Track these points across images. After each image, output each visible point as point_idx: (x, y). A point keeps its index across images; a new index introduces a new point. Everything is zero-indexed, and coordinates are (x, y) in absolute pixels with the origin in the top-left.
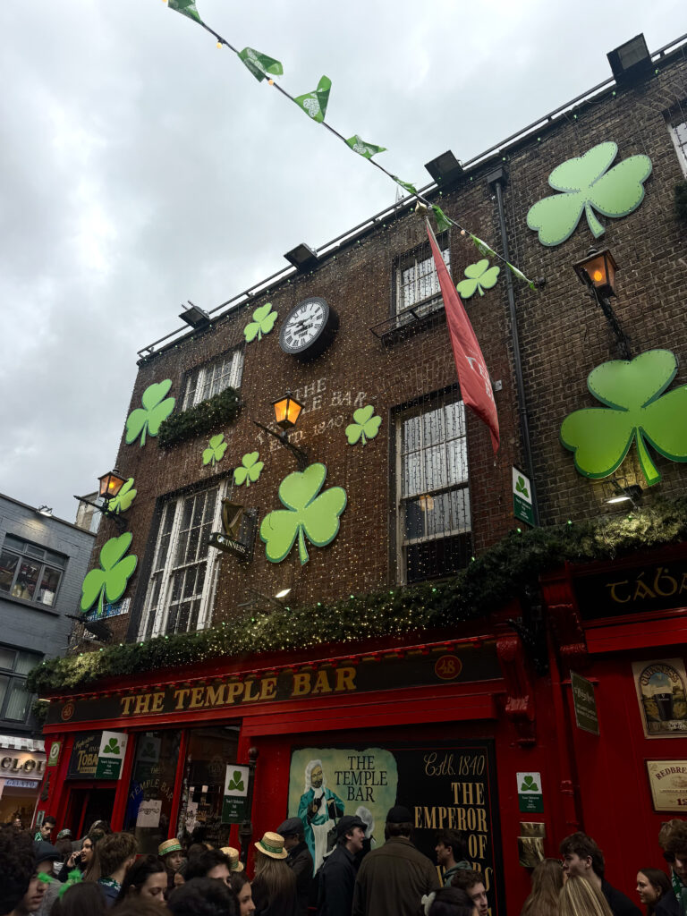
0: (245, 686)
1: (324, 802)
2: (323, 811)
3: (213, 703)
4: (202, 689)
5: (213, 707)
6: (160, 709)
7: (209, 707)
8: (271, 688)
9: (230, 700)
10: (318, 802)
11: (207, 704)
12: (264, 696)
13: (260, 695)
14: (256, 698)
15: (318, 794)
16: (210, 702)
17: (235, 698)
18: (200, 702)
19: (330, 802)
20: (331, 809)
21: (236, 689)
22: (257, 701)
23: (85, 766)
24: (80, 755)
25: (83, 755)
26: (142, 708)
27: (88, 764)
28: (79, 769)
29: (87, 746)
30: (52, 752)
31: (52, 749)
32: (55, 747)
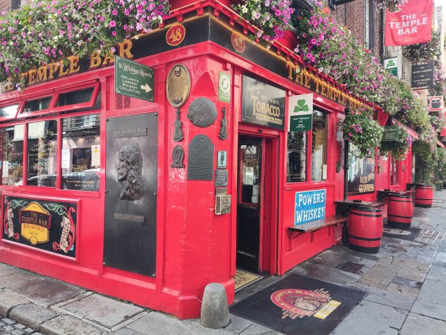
0: (338, 93)
6: (309, 87)
13: (342, 102)
17: (336, 98)
23: (260, 113)
24: (253, 99)
25: (257, 101)
26: (299, 80)
27: (262, 112)
28: (254, 114)
29: (259, 93)
30: (223, 84)
31: (221, 80)
32: (225, 79)
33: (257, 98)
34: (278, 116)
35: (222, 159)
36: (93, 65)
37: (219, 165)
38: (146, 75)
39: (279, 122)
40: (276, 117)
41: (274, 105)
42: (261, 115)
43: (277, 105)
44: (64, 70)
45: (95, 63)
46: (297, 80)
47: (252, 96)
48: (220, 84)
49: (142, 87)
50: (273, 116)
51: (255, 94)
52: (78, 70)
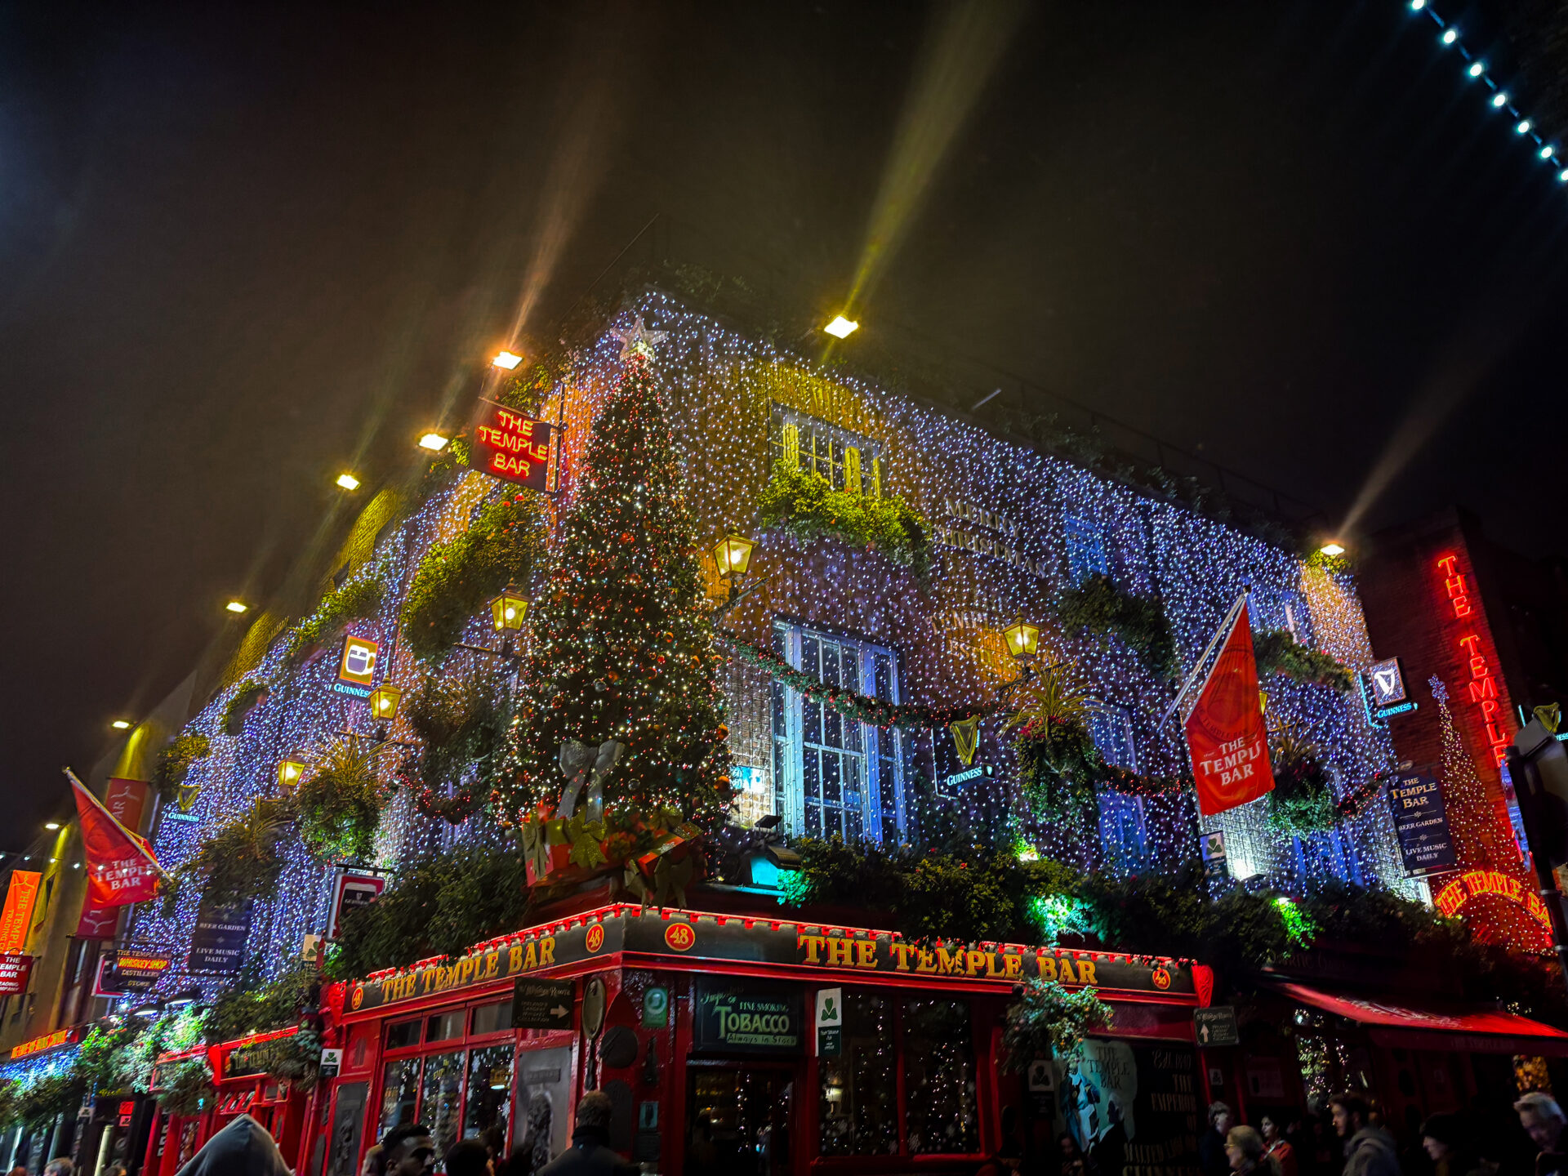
0: (986, 958)
1: (1082, 1087)
3: (950, 971)
5: (951, 975)
6: (873, 965)
8: (1016, 966)
9: (971, 971)
10: (1077, 1089)
11: (942, 970)
12: (1010, 973)
13: (1006, 972)
14: (1002, 973)
15: (1076, 1080)
16: (945, 967)
17: (976, 968)
19: (1087, 1089)
20: (1089, 1094)
21: (976, 959)
22: (1003, 978)
23: (737, 1031)
24: (719, 1013)
25: (728, 1014)
26: (841, 958)
27: (742, 1029)
28: (723, 1034)
29: (734, 1000)
30: (651, 1001)
31: (647, 999)
32: (656, 993)
33: (729, 1009)
34: (785, 1031)
35: (650, 1115)
36: (512, 969)
37: (643, 1126)
38: (560, 992)
39: (789, 1041)
40: (779, 1033)
41: (773, 1014)
42: (739, 1036)
43: (780, 1014)
44: (480, 974)
45: (516, 965)
46: (833, 959)
47: (717, 1009)
48: (646, 1004)
49: (553, 1011)
50: (770, 1033)
51: (723, 1003)
52: (496, 973)
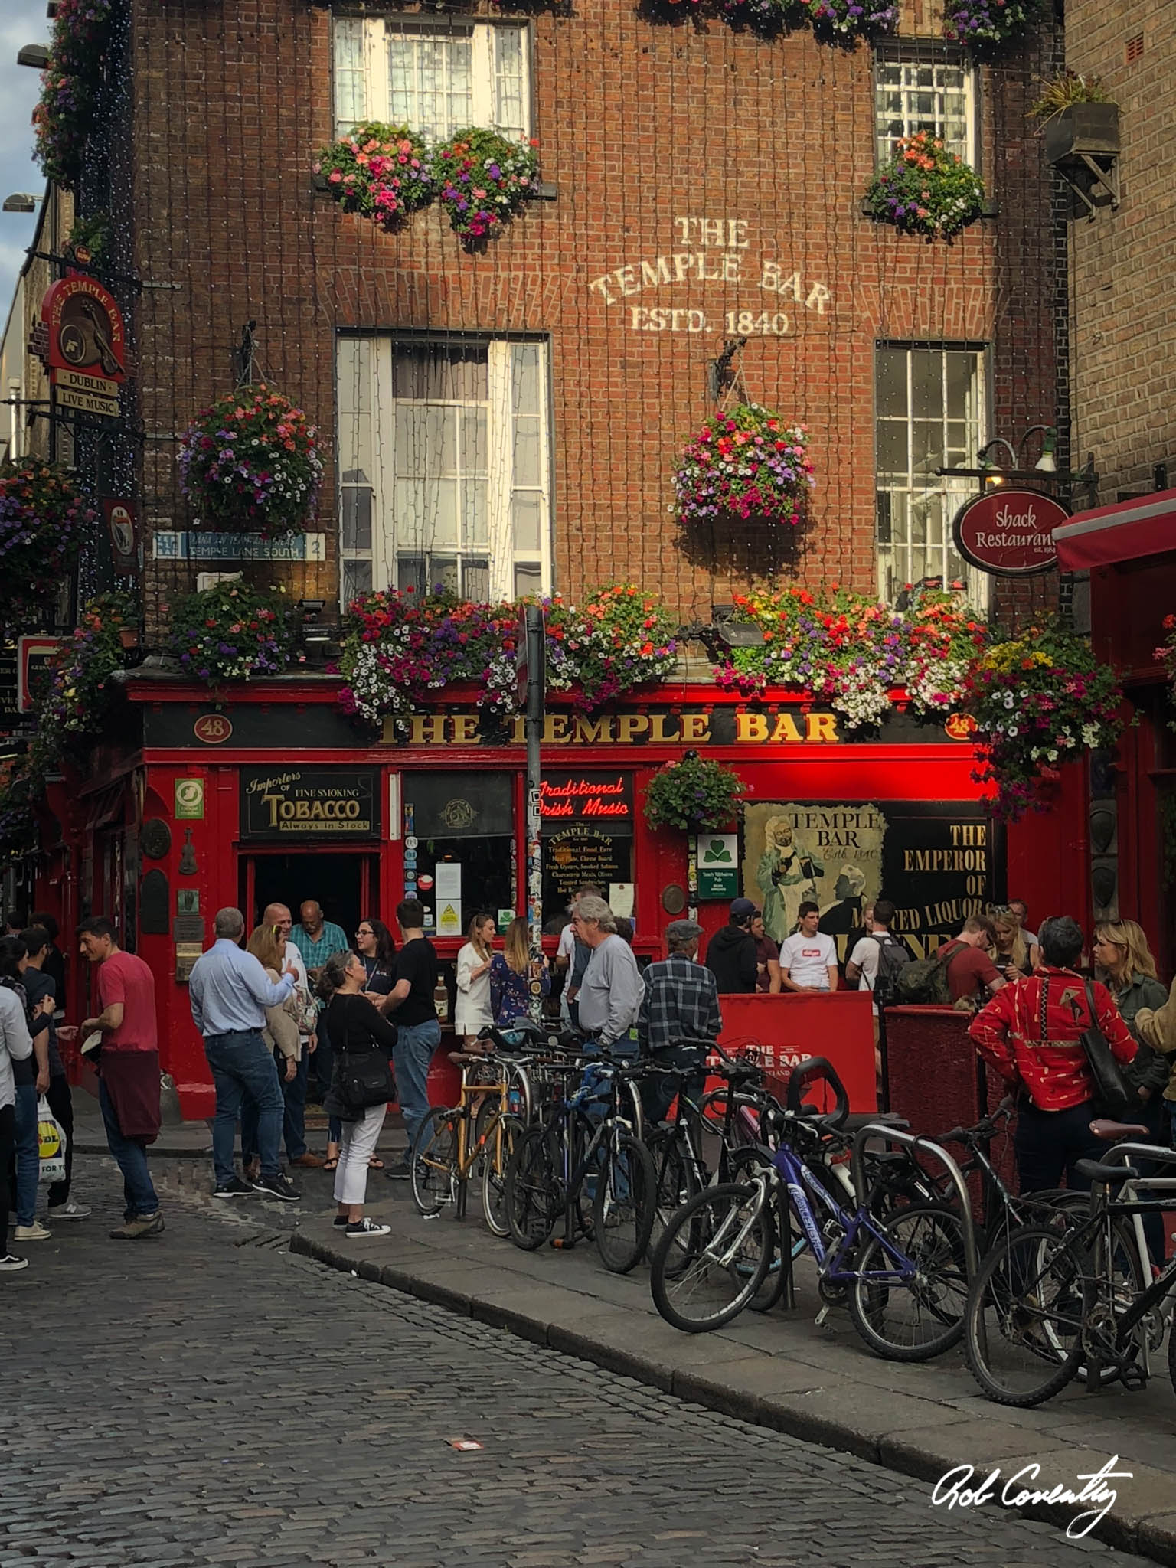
0: (651, 721)
1: (795, 861)
2: (795, 870)
3: (591, 740)
4: (565, 718)
5: (592, 744)
6: (477, 740)
7: (585, 743)
8: (700, 728)
9: (625, 737)
10: (788, 863)
11: (578, 739)
12: (688, 736)
13: (682, 735)
14: (675, 738)
15: (786, 852)
16: (583, 736)
17: (632, 734)
18: (564, 735)
19: (804, 862)
20: (806, 868)
21: (634, 724)
22: (676, 743)
24: (269, 802)
25: (279, 803)
26: (428, 736)
27: (299, 816)
28: (274, 823)
29: (288, 787)
30: (183, 794)
31: (179, 791)
32: (188, 787)
34: (354, 816)
35: (189, 901)
37: (183, 910)
39: (363, 826)
40: (347, 819)
41: (337, 799)
42: (295, 823)
43: (348, 799)
46: (418, 738)
47: (266, 797)
48: (179, 797)
50: (335, 819)
51: (272, 791)
